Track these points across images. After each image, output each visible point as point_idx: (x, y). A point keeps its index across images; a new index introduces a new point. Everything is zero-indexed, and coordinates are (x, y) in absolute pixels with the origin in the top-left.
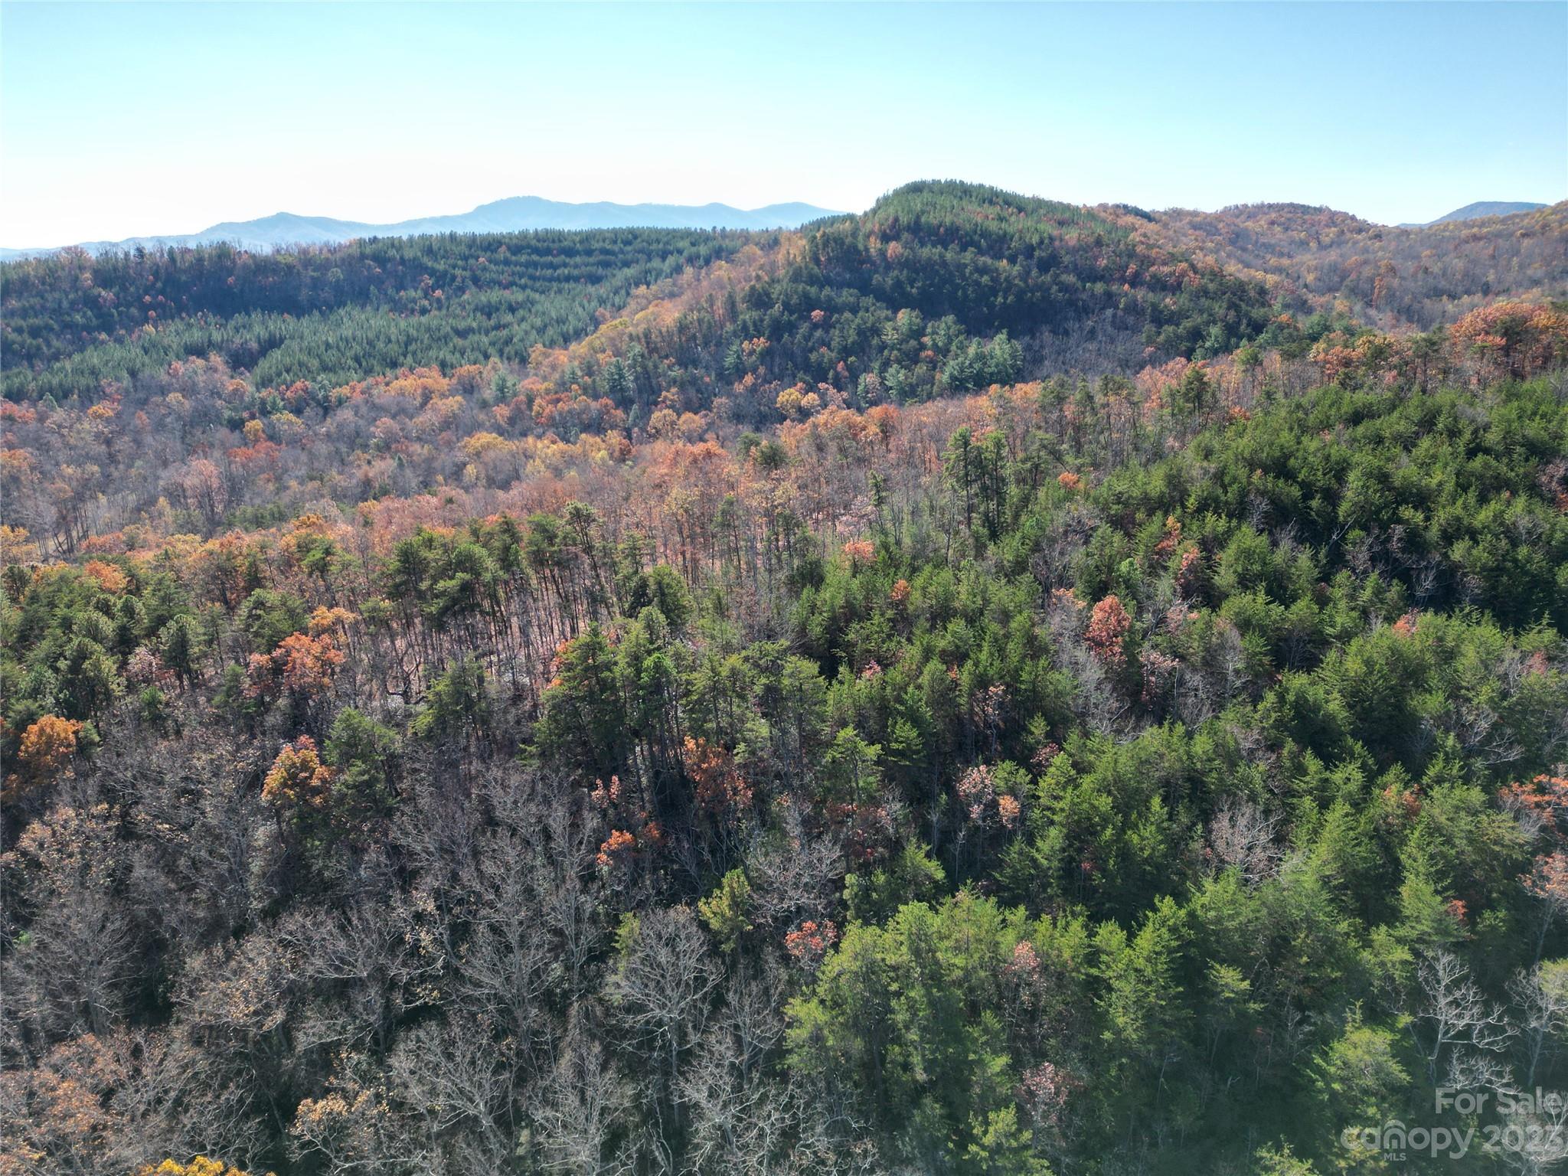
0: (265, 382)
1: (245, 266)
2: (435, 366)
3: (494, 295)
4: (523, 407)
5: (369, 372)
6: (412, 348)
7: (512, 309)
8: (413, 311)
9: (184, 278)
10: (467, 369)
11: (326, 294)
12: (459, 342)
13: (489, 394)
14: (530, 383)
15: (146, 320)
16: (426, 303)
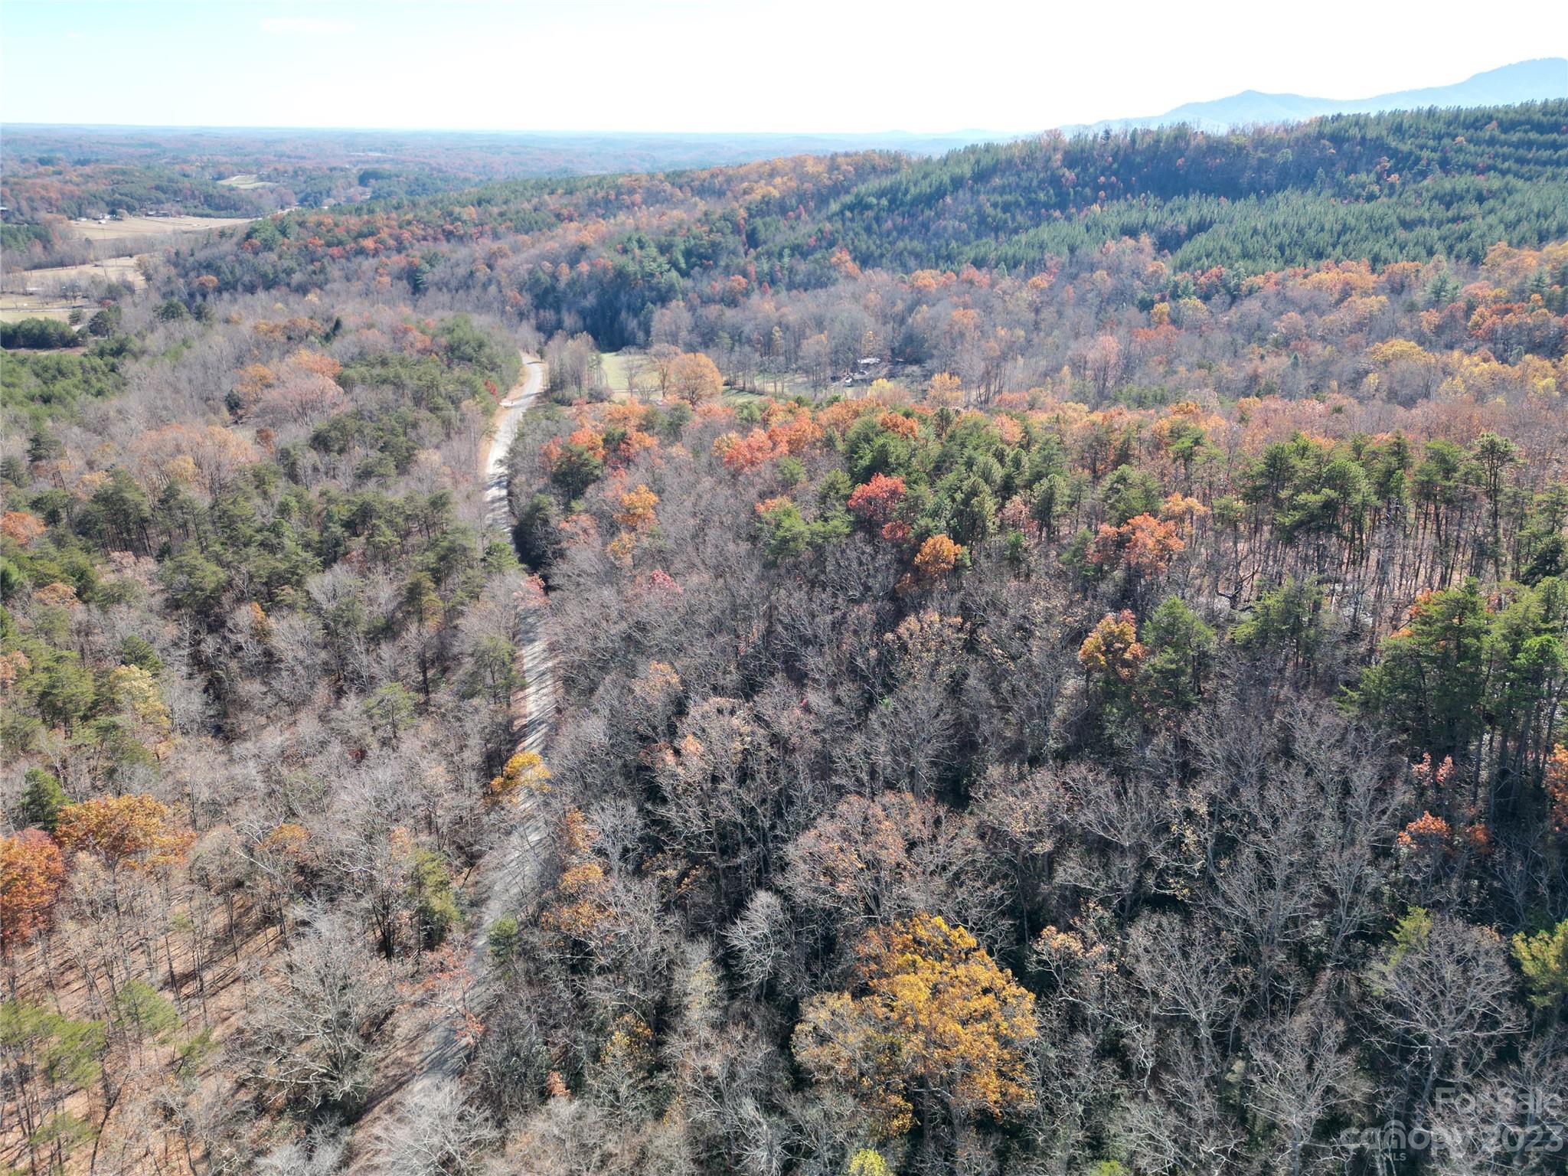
0: (1183, 266)
1: (1198, 148)
2: (1366, 261)
3: (1463, 181)
4: (1460, 314)
5: (1290, 261)
6: (1343, 239)
7: (1480, 199)
8: (1357, 198)
9: (1138, 159)
10: (1402, 265)
11: (1269, 177)
12: (1402, 234)
13: (1420, 296)
14: (1480, 287)
15: (1095, 201)
16: (1376, 188)
